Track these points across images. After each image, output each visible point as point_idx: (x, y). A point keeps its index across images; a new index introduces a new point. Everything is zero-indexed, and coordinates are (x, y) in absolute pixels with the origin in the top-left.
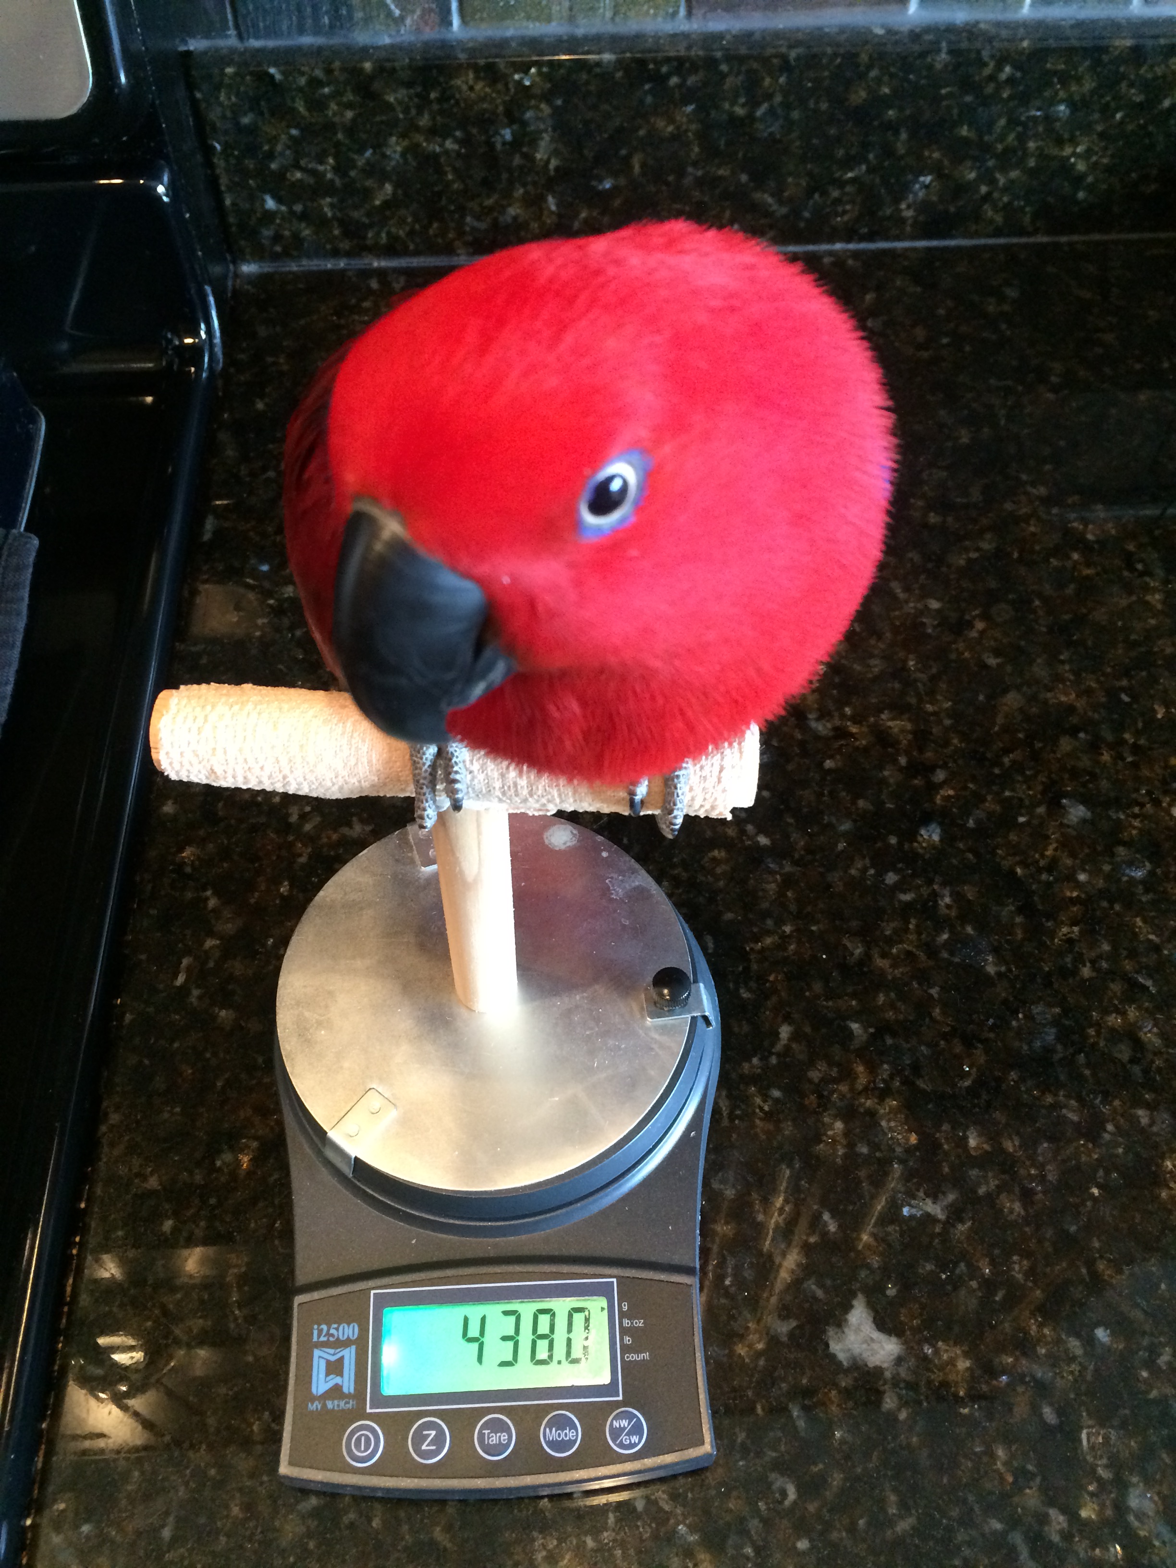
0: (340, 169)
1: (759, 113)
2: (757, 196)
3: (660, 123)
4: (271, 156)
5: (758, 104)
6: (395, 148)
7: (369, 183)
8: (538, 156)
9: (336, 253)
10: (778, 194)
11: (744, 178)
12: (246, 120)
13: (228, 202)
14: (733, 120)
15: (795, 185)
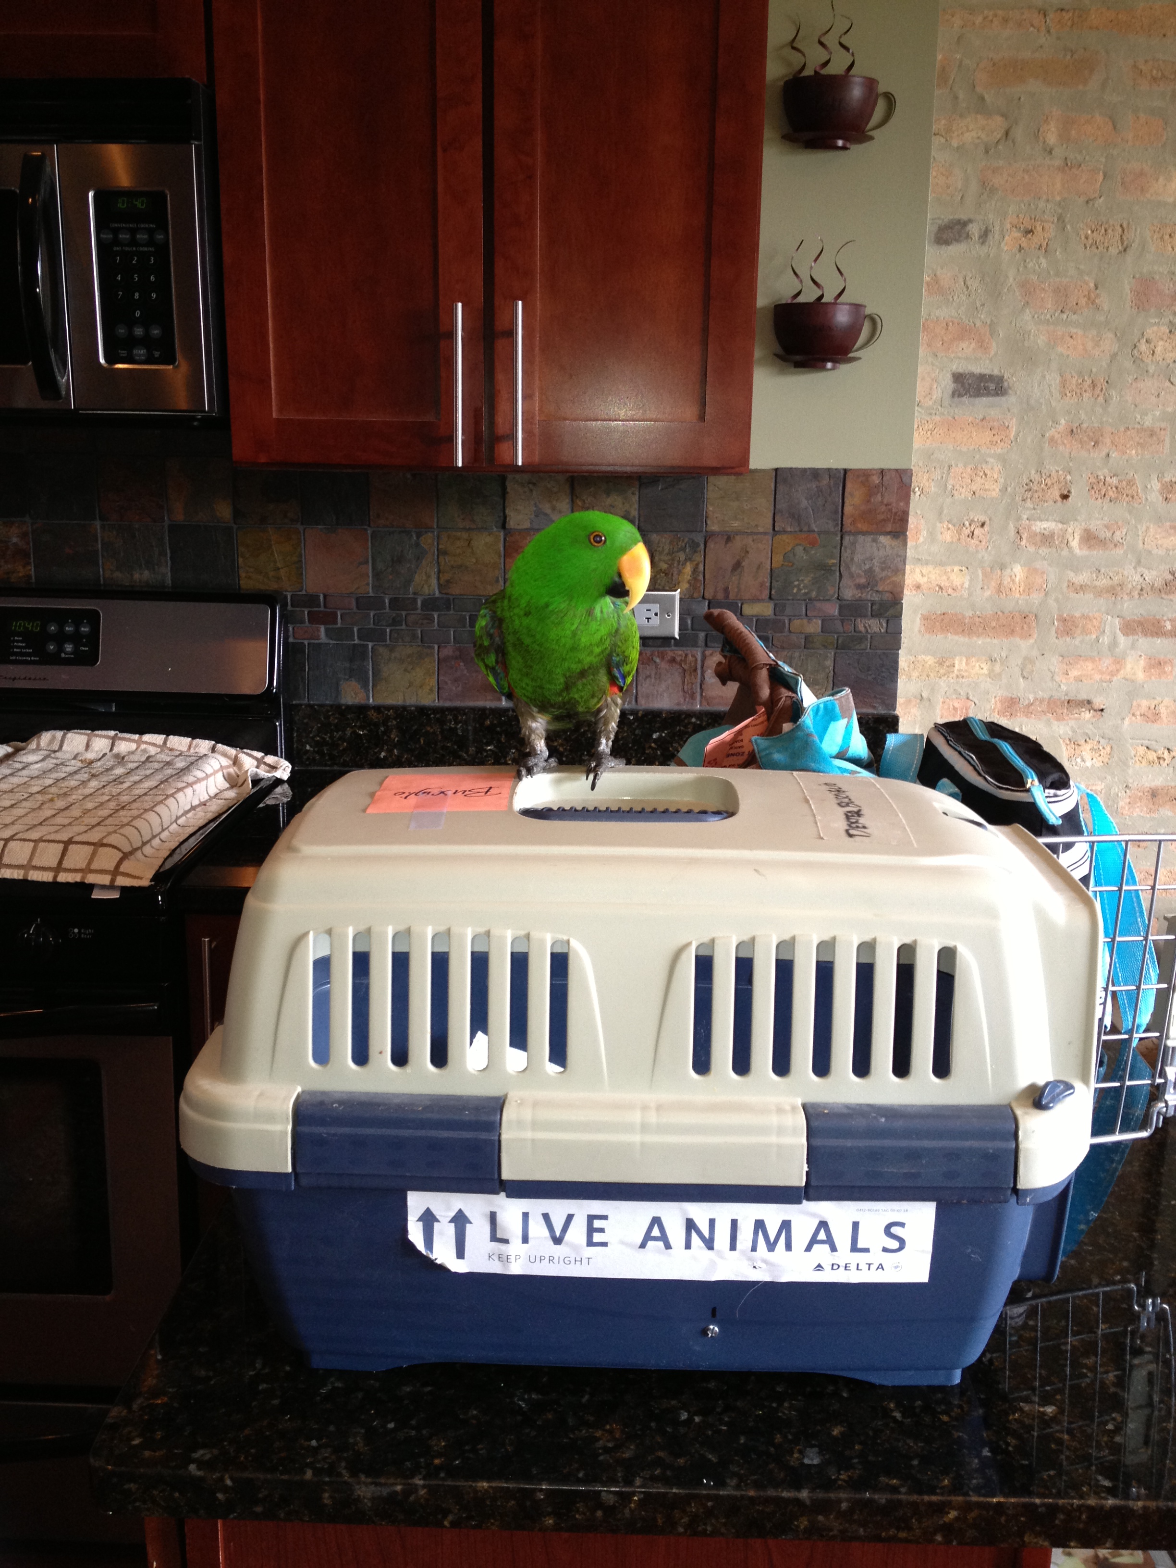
0: (332, 737)
1: (458, 727)
2: (460, 753)
3: (429, 728)
4: (311, 732)
5: (458, 724)
6: (349, 732)
7: (340, 742)
8: (392, 736)
9: (326, 765)
10: (467, 753)
11: (456, 747)
12: (305, 721)
13: (295, 746)
14: (451, 728)
15: (472, 750)
